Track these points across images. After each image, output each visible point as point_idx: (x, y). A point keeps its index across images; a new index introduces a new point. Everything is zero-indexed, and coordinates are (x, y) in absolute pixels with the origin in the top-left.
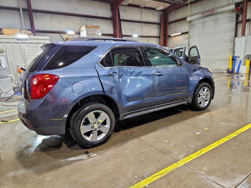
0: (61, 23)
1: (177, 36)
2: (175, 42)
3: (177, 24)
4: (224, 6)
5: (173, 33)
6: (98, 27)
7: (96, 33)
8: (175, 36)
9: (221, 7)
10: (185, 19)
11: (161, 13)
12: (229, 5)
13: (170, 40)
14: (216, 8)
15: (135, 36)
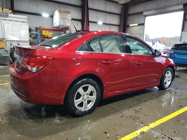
0: (38, 6)
1: (135, 26)
2: (133, 31)
3: (135, 16)
4: (174, 5)
5: (132, 23)
6: (69, 13)
7: (67, 17)
8: (132, 26)
9: (171, 6)
10: (142, 13)
11: (122, 6)
12: (178, 4)
13: (129, 29)
14: (167, 6)
15: (100, 23)
